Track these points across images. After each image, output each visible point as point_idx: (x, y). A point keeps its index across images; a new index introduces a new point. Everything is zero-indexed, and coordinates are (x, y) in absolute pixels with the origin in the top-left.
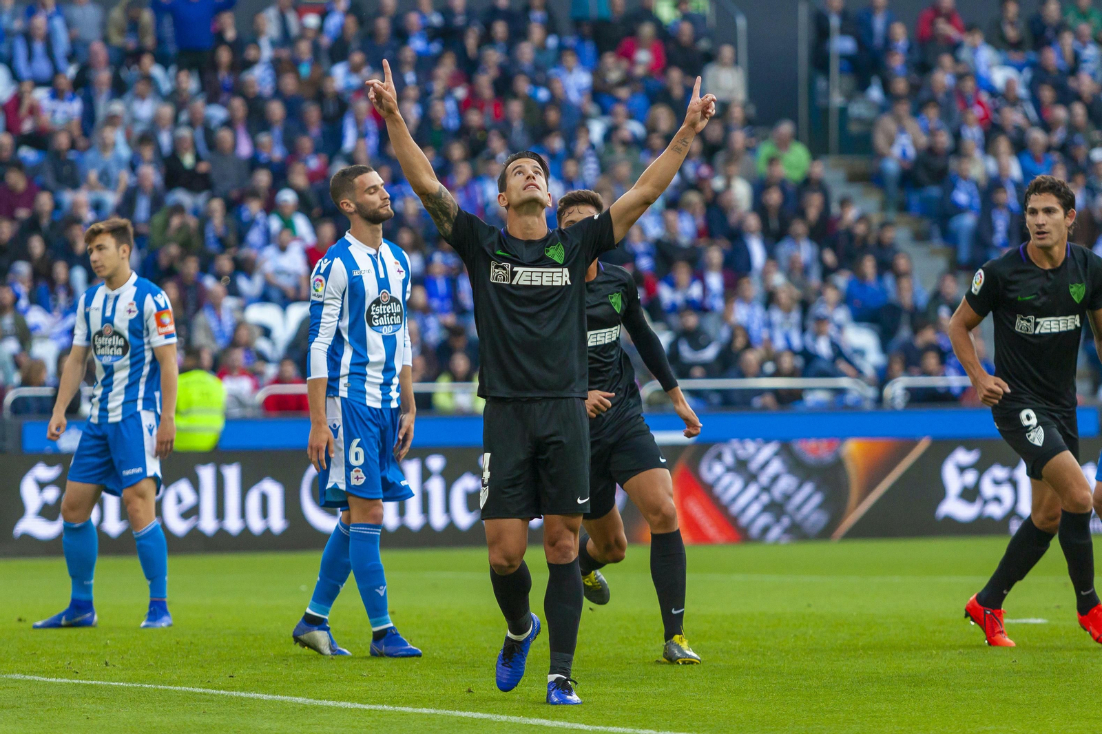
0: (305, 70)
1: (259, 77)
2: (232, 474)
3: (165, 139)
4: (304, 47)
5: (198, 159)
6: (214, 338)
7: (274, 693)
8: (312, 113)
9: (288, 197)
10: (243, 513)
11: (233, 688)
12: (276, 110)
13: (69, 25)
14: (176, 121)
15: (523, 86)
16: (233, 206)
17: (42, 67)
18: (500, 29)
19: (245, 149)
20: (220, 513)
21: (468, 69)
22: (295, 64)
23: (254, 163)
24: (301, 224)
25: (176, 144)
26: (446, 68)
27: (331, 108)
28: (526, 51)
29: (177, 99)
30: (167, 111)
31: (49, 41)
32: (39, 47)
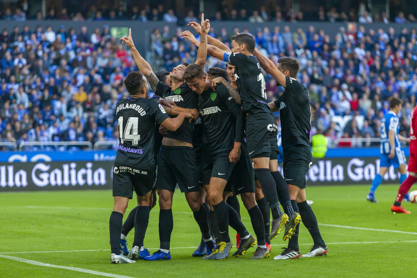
0: (349, 51)
1: (336, 54)
2: (329, 164)
3: (310, 70)
4: (349, 45)
5: (319, 76)
6: (323, 125)
7: (342, 225)
8: (351, 63)
9: (345, 86)
10: (332, 174)
11: (330, 224)
12: (341, 62)
13: (284, 38)
14: (313, 66)
15: (410, 55)
16: (329, 89)
17: (276, 50)
18: (403, 39)
19: (333, 73)
20: (325, 174)
21: (394, 50)
22: (346, 49)
23: (335, 77)
24: (348, 94)
25: (313, 72)
26: (388, 50)
27: (356, 62)
28: (410, 46)
29: (314, 60)
30: (310, 62)
31: (278, 43)
32: (275, 45)
